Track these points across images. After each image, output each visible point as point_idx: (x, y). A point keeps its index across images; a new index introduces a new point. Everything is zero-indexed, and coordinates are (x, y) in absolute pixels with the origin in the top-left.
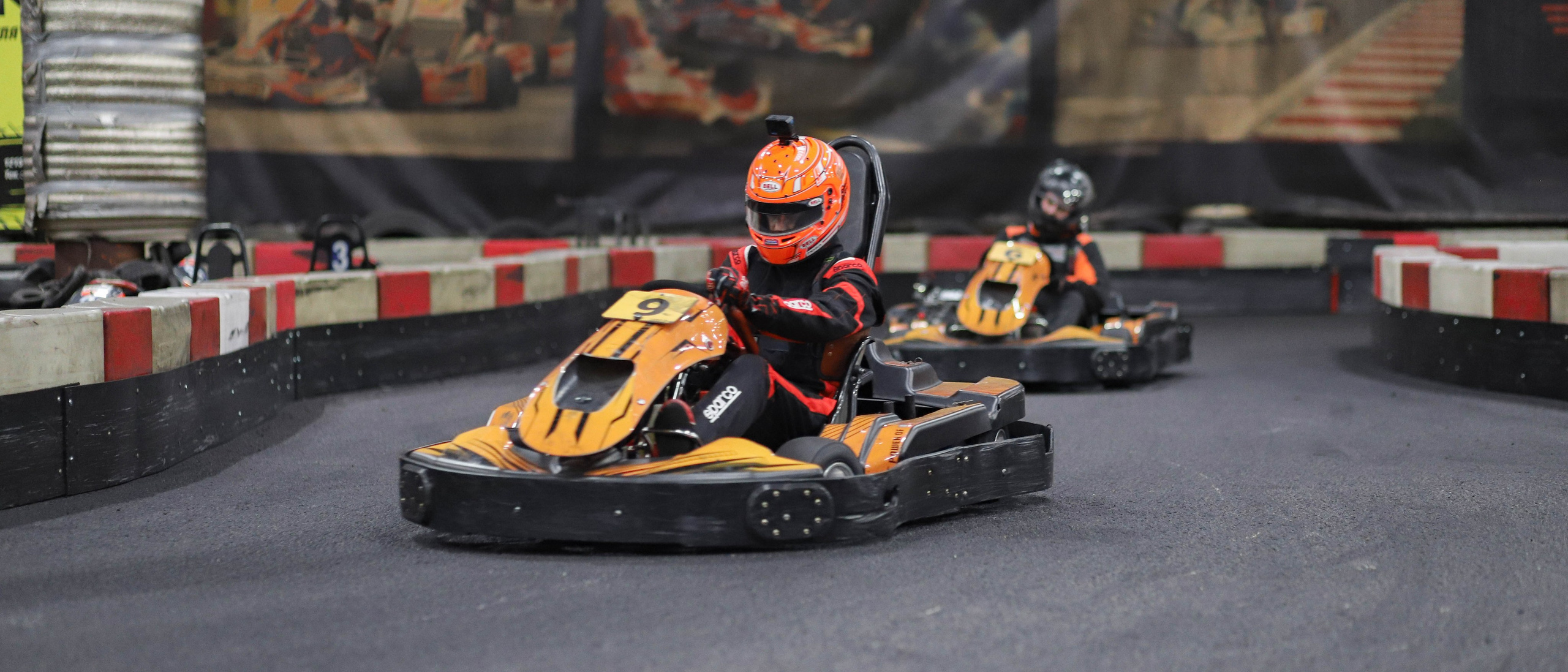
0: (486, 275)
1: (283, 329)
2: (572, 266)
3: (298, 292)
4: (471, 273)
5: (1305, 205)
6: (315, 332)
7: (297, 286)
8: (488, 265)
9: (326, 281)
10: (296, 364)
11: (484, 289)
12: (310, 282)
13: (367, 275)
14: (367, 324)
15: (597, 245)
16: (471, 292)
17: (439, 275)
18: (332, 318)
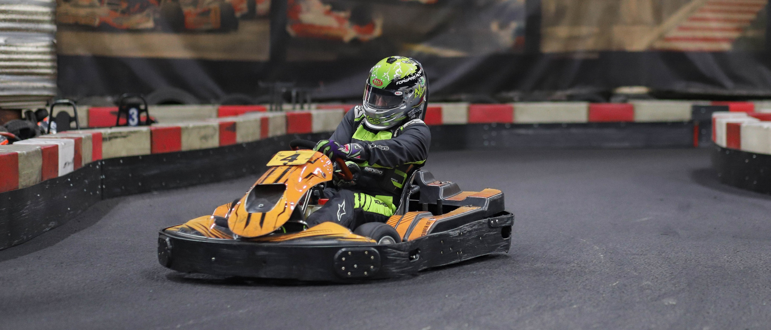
0: (214, 128)
1: (95, 160)
2: (264, 122)
3: (104, 139)
4: (205, 127)
5: (680, 86)
6: (114, 161)
7: (104, 136)
8: (215, 122)
9: (120, 133)
10: (102, 179)
11: (212, 136)
12: (111, 134)
13: (145, 129)
14: (145, 157)
15: (281, 110)
16: (205, 138)
17: (187, 128)
18: (124, 153)
